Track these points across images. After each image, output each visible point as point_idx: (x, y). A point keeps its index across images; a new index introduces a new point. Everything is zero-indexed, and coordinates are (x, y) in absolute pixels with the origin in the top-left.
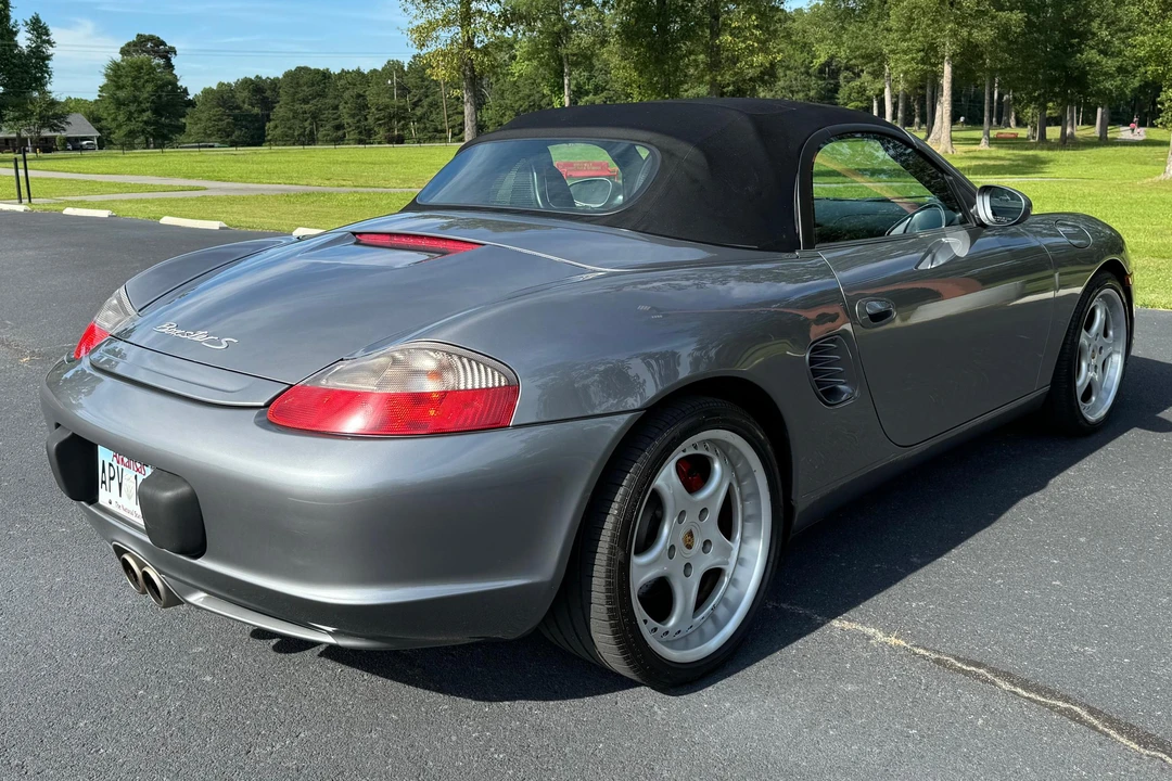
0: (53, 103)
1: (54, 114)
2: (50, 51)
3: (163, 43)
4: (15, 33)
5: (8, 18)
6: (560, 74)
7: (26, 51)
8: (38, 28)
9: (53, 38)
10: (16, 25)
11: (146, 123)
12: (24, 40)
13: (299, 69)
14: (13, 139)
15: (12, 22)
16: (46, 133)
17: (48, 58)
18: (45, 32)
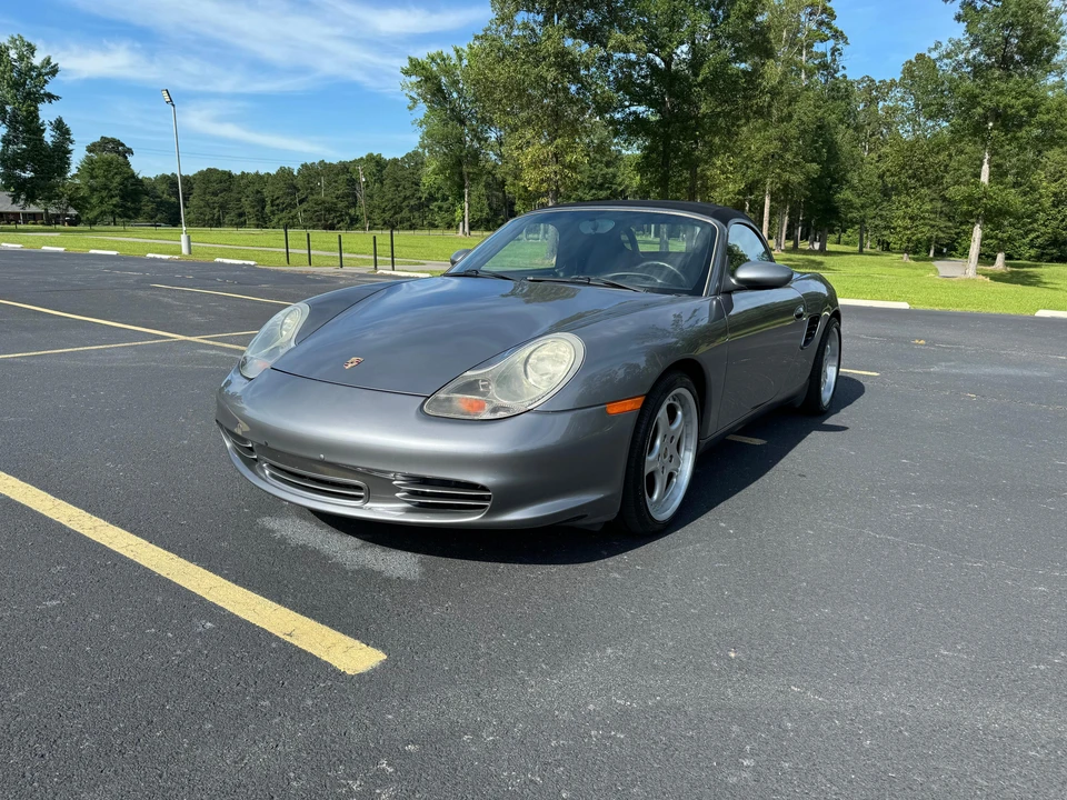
2: (71, 147)
3: (123, 145)
4: (43, 131)
5: (37, 117)
6: (462, 187)
7: (50, 144)
8: (59, 126)
9: (72, 137)
10: (43, 124)
11: (115, 206)
12: (49, 137)
14: (42, 214)
15: (40, 121)
17: (70, 152)
18: (67, 132)
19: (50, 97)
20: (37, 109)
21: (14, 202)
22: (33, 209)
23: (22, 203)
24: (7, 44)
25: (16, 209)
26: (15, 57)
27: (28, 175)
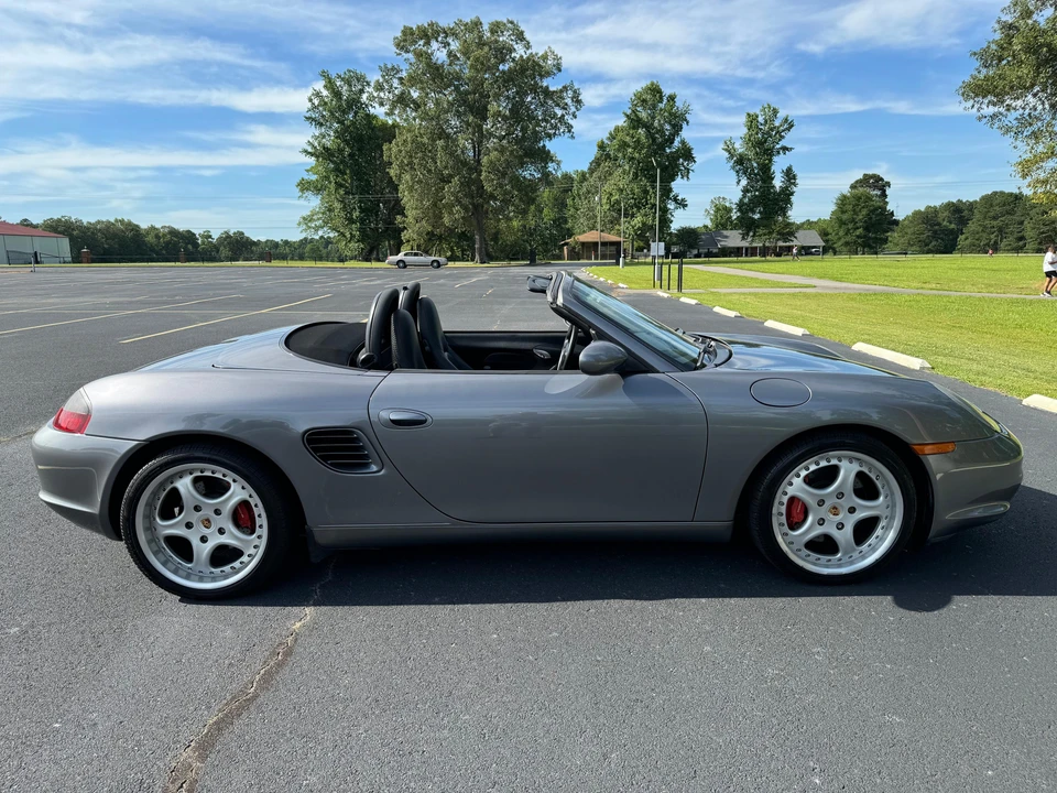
0: (789, 224)
1: (789, 231)
2: (795, 189)
4: (773, 179)
5: (769, 169)
7: (778, 189)
8: (790, 175)
9: (797, 181)
10: (775, 173)
12: (778, 183)
13: (995, 193)
14: (760, 248)
15: (772, 171)
16: (781, 244)
17: (792, 194)
18: (794, 177)
19: (785, 149)
20: (770, 160)
21: (743, 238)
22: (758, 244)
23: (750, 239)
24: (758, 112)
25: (745, 244)
26: (763, 122)
27: (757, 216)
